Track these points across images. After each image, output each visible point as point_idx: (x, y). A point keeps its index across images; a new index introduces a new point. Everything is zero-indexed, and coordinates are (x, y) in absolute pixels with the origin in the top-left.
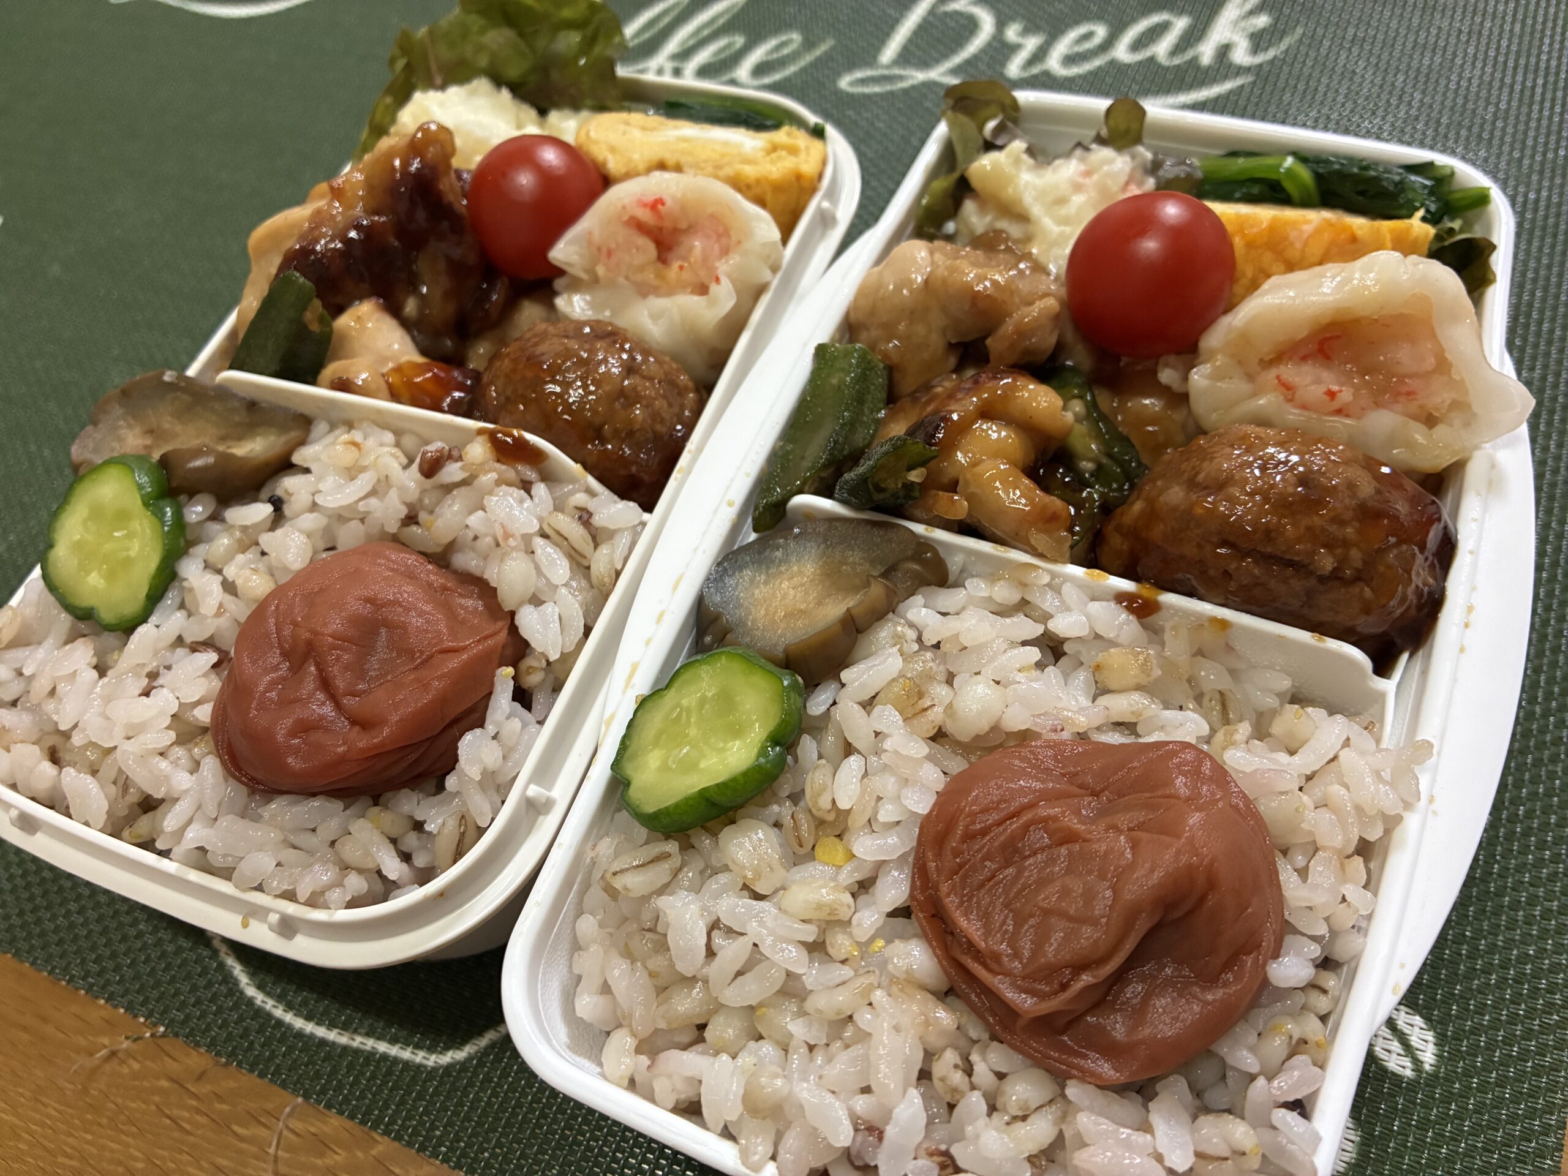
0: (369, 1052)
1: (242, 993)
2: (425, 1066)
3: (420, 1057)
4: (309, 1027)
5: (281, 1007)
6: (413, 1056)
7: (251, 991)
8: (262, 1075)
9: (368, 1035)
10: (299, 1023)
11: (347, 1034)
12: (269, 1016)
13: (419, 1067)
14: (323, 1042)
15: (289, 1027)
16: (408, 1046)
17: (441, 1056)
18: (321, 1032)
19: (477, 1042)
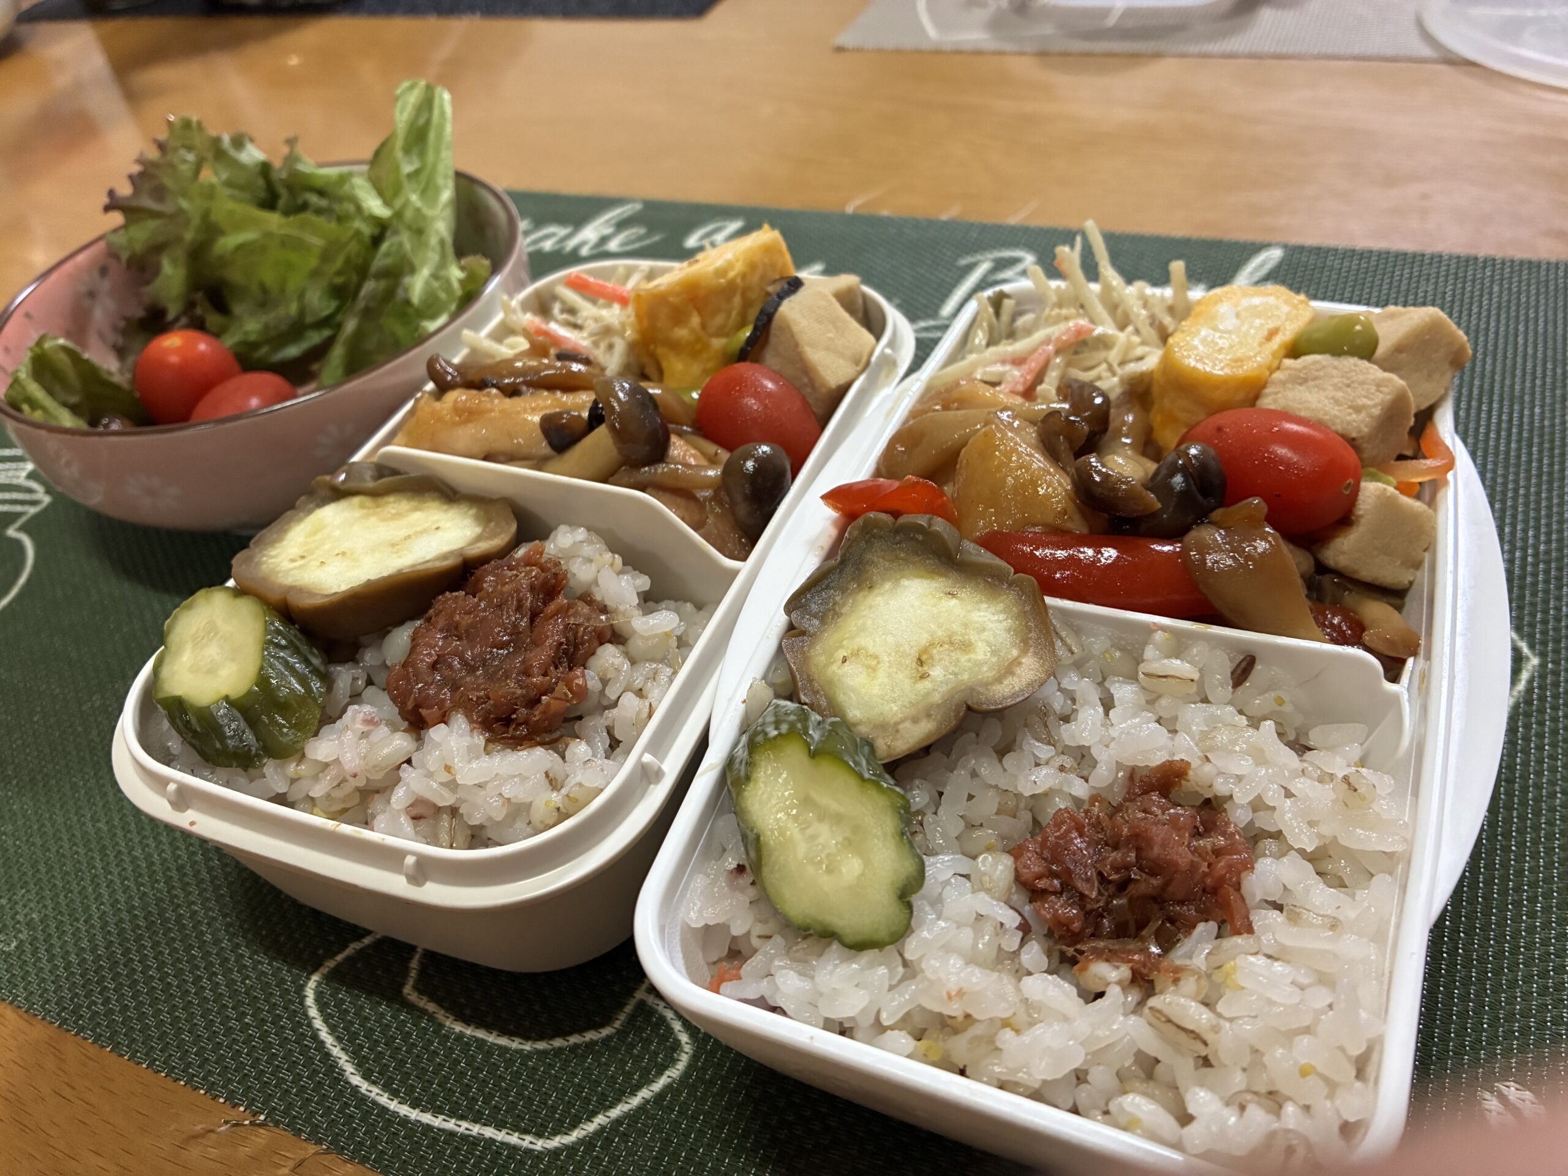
0: (474, 1137)
1: (347, 1083)
2: (533, 1150)
3: (527, 1142)
4: (414, 1114)
5: (386, 1095)
6: (520, 1142)
7: (356, 1080)
8: (364, 1160)
9: (475, 1121)
10: (404, 1110)
11: (453, 1121)
12: (374, 1103)
13: (529, 1152)
14: (428, 1128)
15: (395, 1114)
16: (514, 1131)
17: (548, 1141)
18: (427, 1118)
19: (584, 1127)
